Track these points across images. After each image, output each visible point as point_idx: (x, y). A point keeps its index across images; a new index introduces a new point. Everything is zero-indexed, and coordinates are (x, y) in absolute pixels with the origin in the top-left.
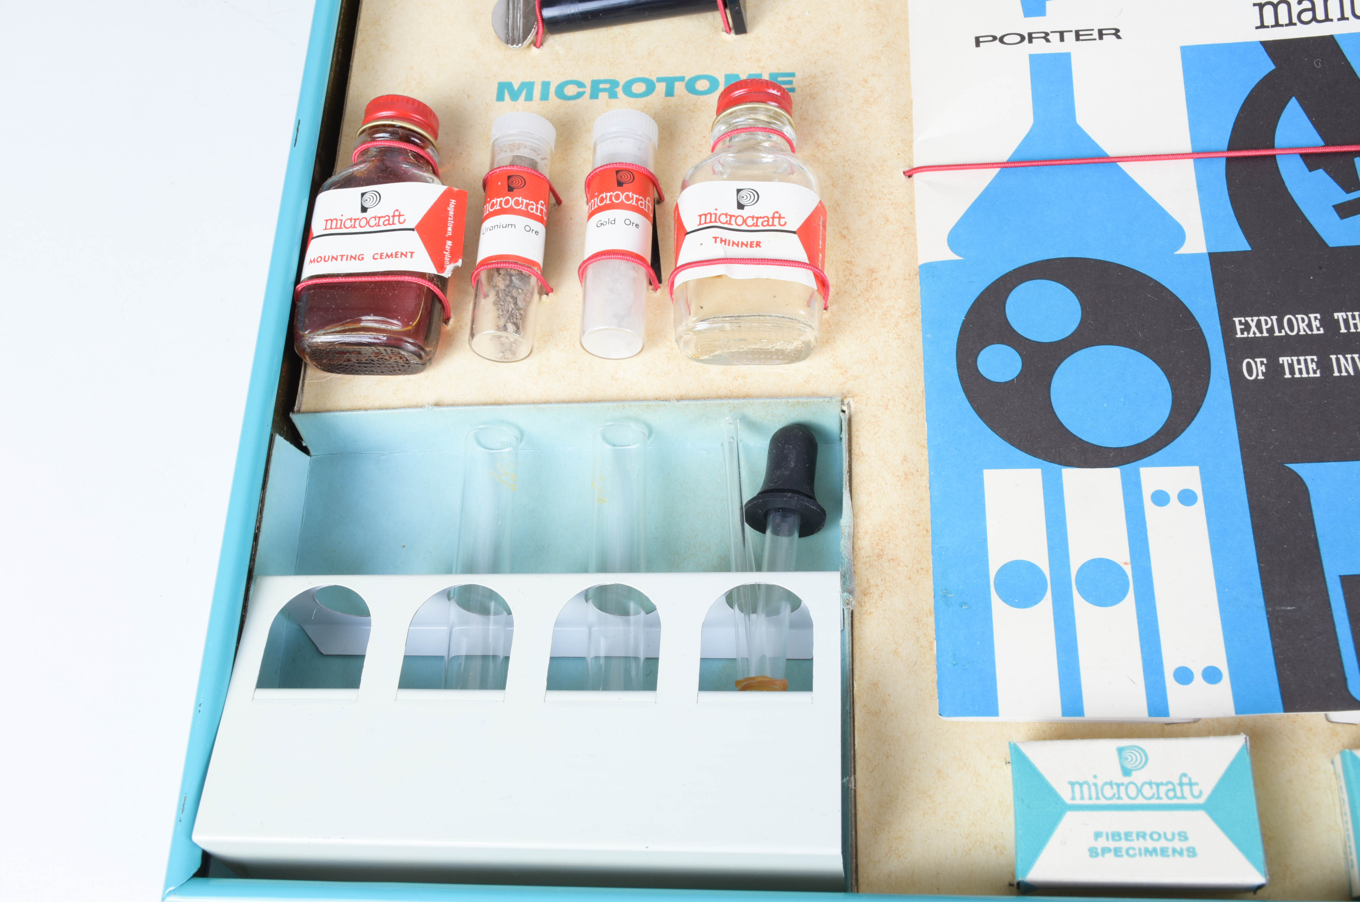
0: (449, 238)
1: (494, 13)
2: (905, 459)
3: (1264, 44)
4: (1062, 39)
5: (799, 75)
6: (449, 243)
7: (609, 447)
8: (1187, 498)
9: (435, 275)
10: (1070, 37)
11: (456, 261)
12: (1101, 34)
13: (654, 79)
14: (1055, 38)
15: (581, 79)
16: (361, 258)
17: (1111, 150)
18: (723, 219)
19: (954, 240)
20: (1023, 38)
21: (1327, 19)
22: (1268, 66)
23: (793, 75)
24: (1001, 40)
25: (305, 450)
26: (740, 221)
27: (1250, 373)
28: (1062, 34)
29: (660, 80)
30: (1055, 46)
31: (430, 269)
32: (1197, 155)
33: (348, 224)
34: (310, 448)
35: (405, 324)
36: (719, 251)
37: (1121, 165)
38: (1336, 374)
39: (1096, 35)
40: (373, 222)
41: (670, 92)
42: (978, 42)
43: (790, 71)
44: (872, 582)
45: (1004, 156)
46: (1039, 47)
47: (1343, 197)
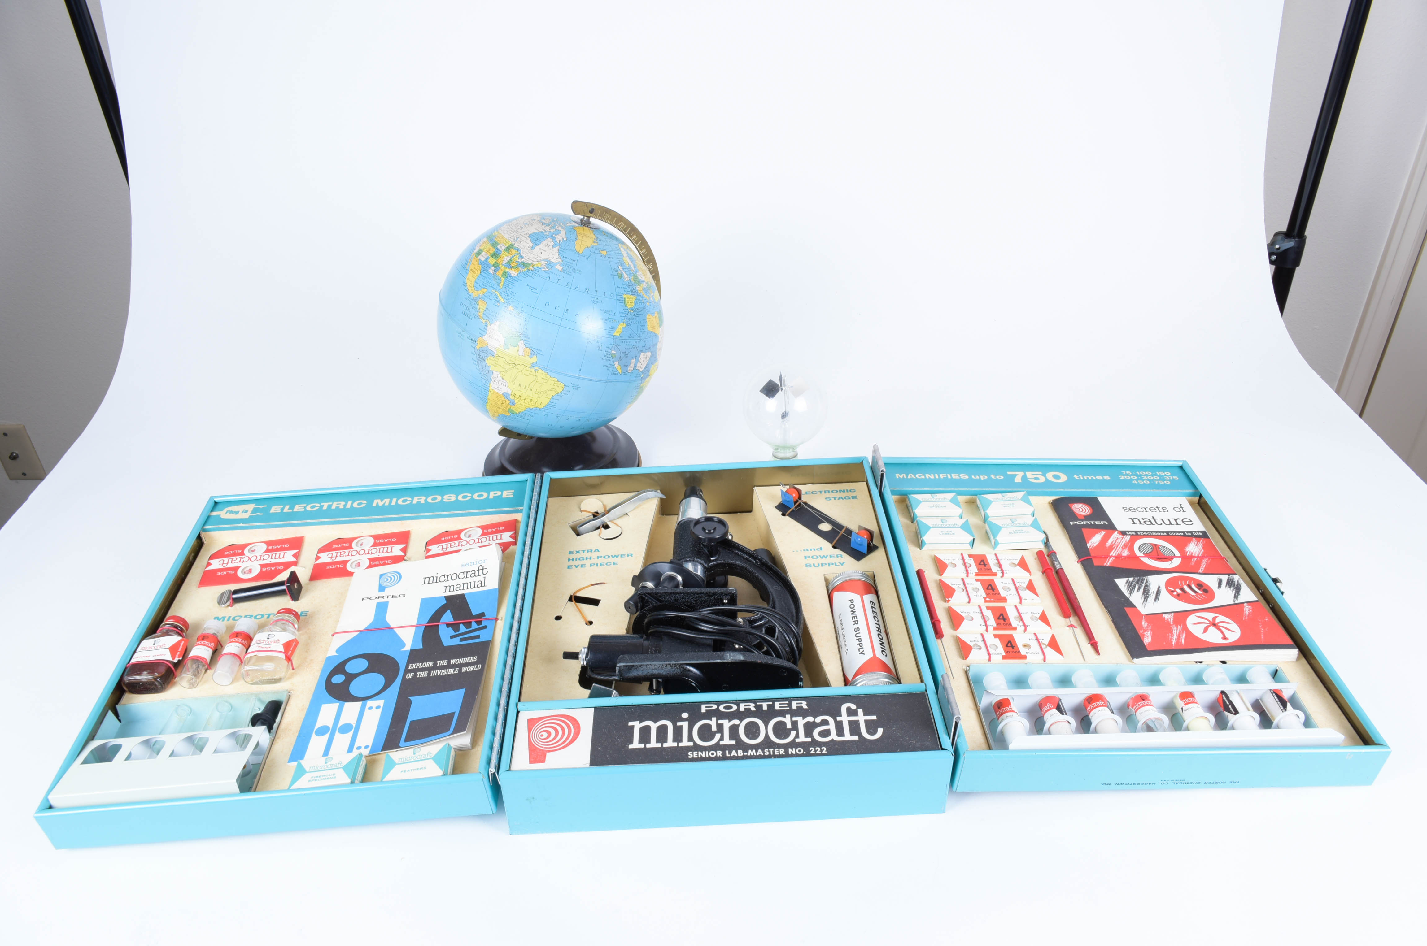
0: (179, 652)
1: (218, 597)
2: (303, 705)
3: (445, 597)
4: (388, 598)
5: (310, 612)
6: (179, 653)
7: (219, 713)
8: (378, 707)
9: (171, 661)
10: (390, 597)
11: (180, 658)
12: (399, 596)
13: (264, 614)
14: (385, 597)
15: (241, 615)
16: (149, 657)
17: (392, 626)
18: (262, 641)
19: (337, 651)
20: (376, 598)
21: (463, 589)
22: (445, 602)
23: (308, 612)
24: (370, 599)
25: (120, 721)
26: (267, 642)
27: (408, 677)
28: (388, 596)
29: (266, 614)
30: (385, 600)
31: (170, 659)
32: (417, 626)
33: (148, 648)
34: (122, 720)
35: (159, 674)
36: (258, 649)
37: (394, 629)
38: (431, 675)
39: (398, 596)
40: (156, 647)
41: (268, 617)
42: (363, 599)
43: (307, 611)
44: (282, 735)
45: (363, 628)
46: (381, 600)
47: (453, 633)
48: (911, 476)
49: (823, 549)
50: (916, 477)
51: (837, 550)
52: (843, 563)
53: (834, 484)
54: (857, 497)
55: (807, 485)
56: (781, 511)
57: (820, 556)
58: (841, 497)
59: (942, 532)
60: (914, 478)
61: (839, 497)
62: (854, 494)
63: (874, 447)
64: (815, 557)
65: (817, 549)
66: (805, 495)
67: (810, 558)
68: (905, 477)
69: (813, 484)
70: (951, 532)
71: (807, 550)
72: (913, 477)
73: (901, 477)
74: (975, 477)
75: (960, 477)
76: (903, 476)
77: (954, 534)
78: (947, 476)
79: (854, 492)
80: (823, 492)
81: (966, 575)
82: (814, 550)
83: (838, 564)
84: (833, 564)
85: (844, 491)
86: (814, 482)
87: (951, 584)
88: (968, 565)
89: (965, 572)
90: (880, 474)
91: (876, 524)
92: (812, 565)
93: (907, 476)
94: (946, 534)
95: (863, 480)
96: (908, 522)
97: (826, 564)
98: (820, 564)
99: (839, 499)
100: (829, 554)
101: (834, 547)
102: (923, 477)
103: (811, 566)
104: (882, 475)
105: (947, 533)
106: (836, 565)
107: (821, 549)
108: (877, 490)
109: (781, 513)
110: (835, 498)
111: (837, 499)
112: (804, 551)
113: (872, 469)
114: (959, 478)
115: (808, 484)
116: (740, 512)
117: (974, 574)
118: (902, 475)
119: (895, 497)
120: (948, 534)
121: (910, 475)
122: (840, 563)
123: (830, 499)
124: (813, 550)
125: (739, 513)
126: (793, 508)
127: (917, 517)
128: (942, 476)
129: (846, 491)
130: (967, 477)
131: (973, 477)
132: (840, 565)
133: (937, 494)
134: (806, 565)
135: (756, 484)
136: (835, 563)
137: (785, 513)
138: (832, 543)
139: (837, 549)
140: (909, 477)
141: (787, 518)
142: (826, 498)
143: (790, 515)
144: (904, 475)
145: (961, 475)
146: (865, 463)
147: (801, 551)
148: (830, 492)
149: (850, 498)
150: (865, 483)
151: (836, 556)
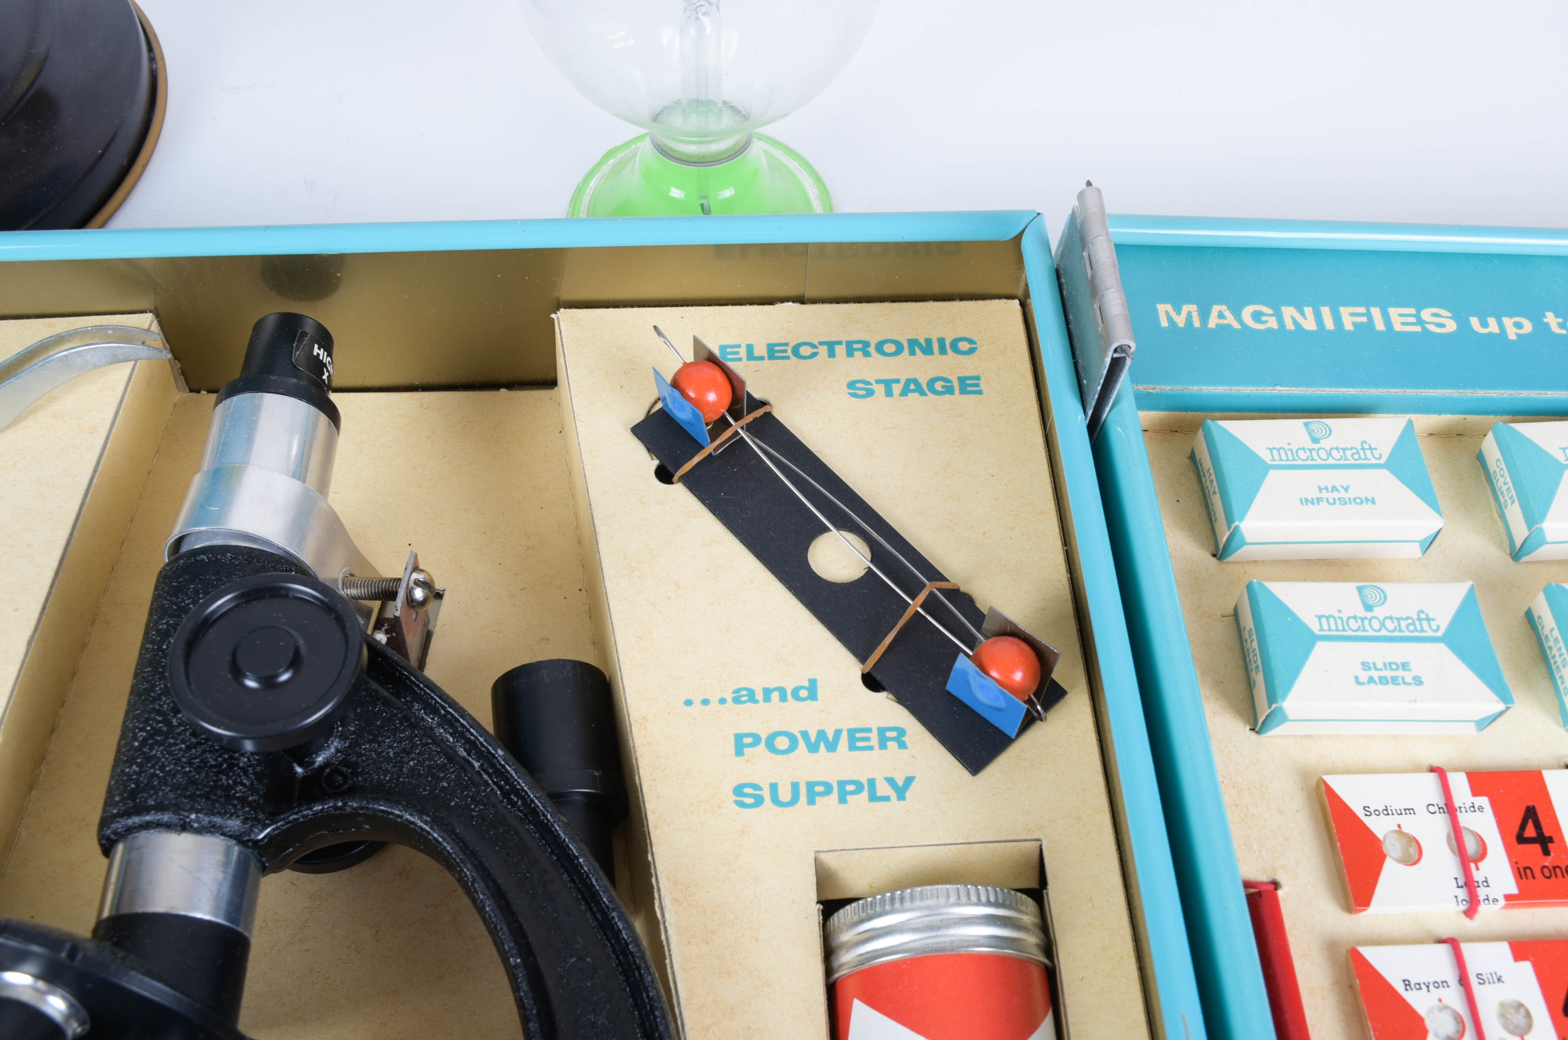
48: (1221, 316)
49: (820, 693)
50: (1239, 318)
51: (883, 699)
52: (909, 780)
53: (887, 305)
54: (983, 386)
55: (779, 306)
56: (658, 458)
57: (805, 735)
58: (915, 381)
59: (1366, 666)
60: (1236, 325)
61: (908, 382)
62: (966, 366)
63: (1081, 196)
64: (782, 743)
65: (795, 693)
66: (766, 360)
67: (762, 747)
68: (1197, 324)
69: (801, 300)
70: (1405, 666)
71: (751, 696)
72: (1230, 319)
73: (1180, 321)
74: (1484, 324)
75: (1420, 322)
76: (1189, 314)
77: (1418, 681)
78: (1368, 315)
79: (971, 351)
80: (840, 350)
81: (1463, 907)
82: (783, 698)
83: (883, 789)
84: (859, 787)
85: (927, 349)
86: (808, 294)
87: (1407, 983)
88: (1471, 846)
89: (1462, 894)
90: (1108, 360)
91: (1058, 543)
92: (766, 793)
93: (1204, 316)
94: (1383, 681)
95: (1009, 291)
96: (1200, 554)
97: (828, 789)
98: (803, 790)
99: (904, 393)
100: (845, 726)
101: (871, 682)
102: (1273, 323)
103: (759, 801)
104: (1116, 365)
105: (1388, 674)
106: (873, 797)
107: (813, 690)
108: (1081, 416)
109: (656, 462)
110: (888, 384)
111: (897, 389)
112: (737, 700)
113: (1058, 277)
114: (1418, 329)
115: (783, 300)
116: (512, 385)
117: (1502, 902)
118: (1186, 308)
119: (1148, 416)
120: (1394, 680)
121: (1216, 309)
122: (891, 781)
123: (870, 393)
124: (775, 696)
125: (503, 391)
126: (709, 449)
127: (1244, 543)
128: (1349, 316)
129: (935, 346)
130: (1451, 326)
131: (1475, 322)
132: (893, 795)
133: (1330, 422)
134: (738, 790)
135: (566, 294)
136: (872, 782)
137: (670, 469)
138: (863, 659)
139: (884, 694)
140: (1213, 322)
141: (678, 492)
142: (851, 385)
143: (693, 483)
144: (1193, 308)
145: (1426, 314)
146: (1028, 246)
147: (722, 701)
148: (872, 349)
149: (949, 390)
150: (1016, 302)
151: (874, 741)
